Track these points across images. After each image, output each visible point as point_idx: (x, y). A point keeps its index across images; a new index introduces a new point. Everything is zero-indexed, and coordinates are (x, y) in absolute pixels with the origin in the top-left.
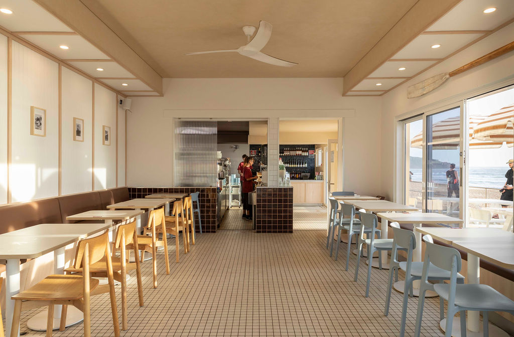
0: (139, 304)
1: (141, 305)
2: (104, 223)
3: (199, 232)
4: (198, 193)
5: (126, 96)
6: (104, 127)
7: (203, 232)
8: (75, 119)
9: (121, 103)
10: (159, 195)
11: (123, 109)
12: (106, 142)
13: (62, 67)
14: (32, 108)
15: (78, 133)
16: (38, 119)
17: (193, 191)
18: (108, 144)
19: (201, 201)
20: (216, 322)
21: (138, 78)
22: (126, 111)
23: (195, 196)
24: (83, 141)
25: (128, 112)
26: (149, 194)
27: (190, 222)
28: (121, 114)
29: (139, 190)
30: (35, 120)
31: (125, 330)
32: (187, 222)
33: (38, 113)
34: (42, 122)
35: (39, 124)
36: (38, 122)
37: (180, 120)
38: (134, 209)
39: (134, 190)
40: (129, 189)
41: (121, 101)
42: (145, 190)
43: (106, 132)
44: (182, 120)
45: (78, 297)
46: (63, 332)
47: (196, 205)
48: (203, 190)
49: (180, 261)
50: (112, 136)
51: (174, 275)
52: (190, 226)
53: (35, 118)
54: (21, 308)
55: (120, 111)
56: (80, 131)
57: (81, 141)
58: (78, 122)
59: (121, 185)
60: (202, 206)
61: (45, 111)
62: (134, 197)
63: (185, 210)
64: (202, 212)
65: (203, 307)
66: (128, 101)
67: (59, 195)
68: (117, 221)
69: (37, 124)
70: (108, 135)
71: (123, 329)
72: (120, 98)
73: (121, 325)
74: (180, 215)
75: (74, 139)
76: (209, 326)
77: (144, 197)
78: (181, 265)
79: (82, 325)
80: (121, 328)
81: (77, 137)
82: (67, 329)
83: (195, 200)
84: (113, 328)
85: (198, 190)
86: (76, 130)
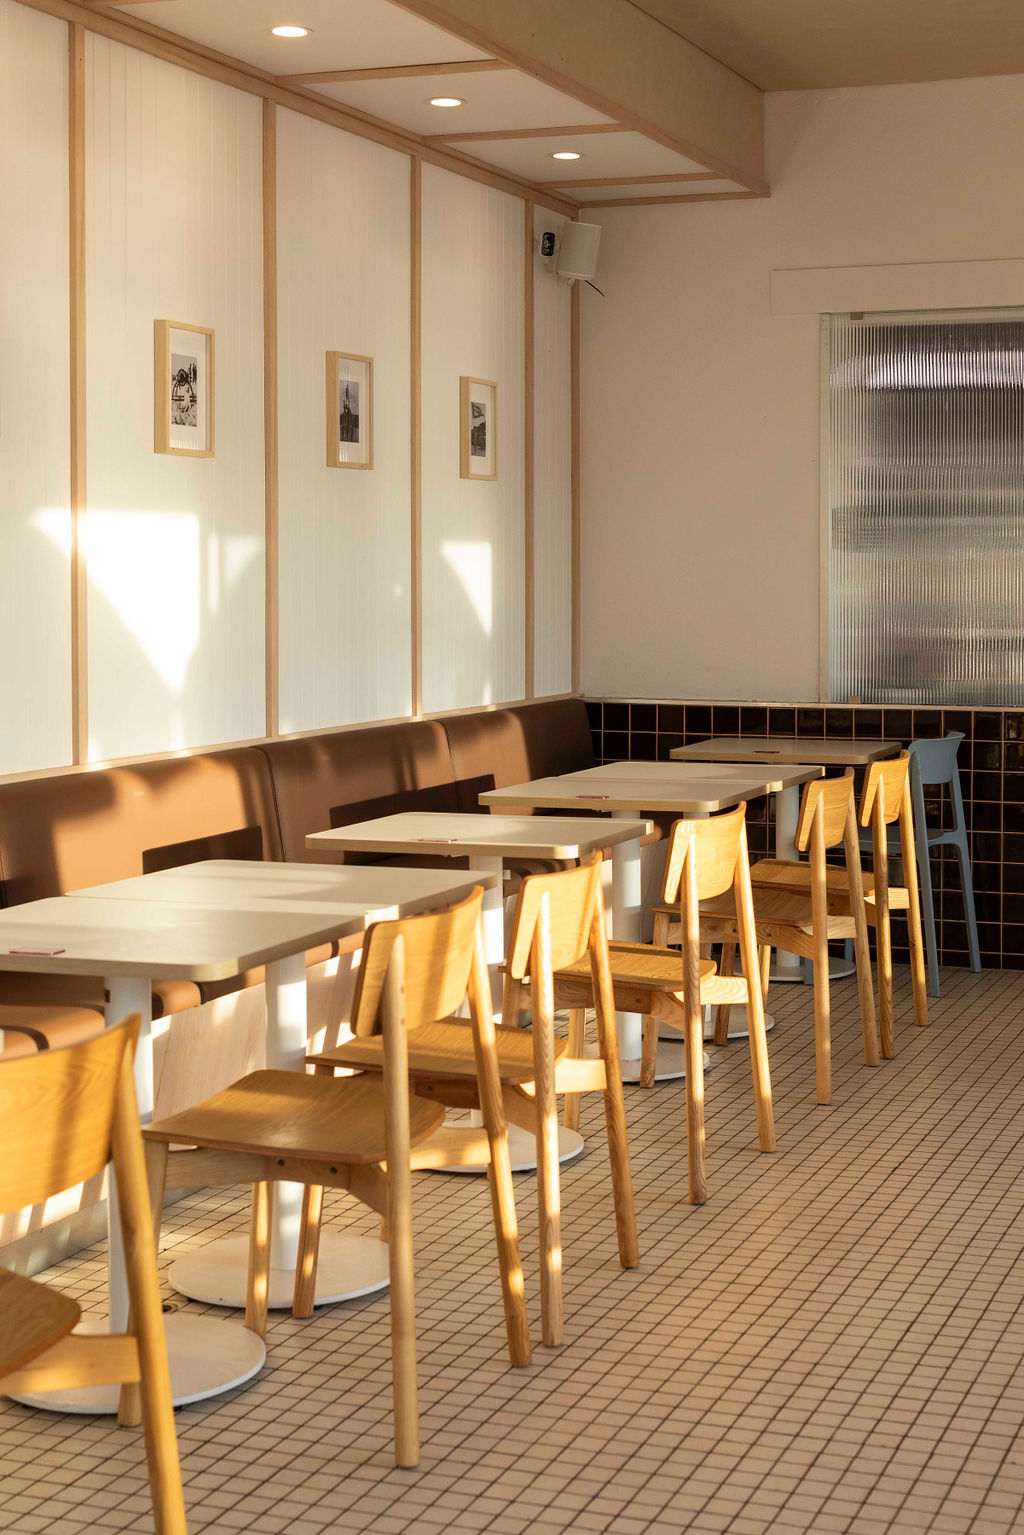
0: (617, 1258)
1: (627, 1265)
2: (467, 868)
3: (964, 961)
4: (957, 737)
5: (573, 208)
6: (464, 383)
7: (988, 962)
8: (332, 357)
9: (549, 251)
10: (742, 747)
11: (559, 278)
12: (478, 464)
13: (279, 108)
14: (160, 327)
15: (349, 426)
16: (185, 378)
17: (928, 725)
18: (487, 471)
19: (978, 784)
20: (965, 1368)
21: (628, 120)
22: (575, 288)
23: (939, 757)
24: (369, 466)
25: (585, 292)
26: (691, 741)
27: (897, 898)
28: (551, 301)
29: (644, 713)
30: (170, 385)
31: (551, 1347)
32: (881, 897)
33: (184, 348)
34: (200, 387)
35: (186, 402)
36: (183, 391)
37: (858, 323)
38: (608, 815)
39: (617, 713)
40: (593, 709)
41: (550, 237)
42: (671, 713)
43: (478, 411)
44: (868, 321)
45: (367, 1157)
46: (307, 1323)
47: (949, 807)
48: (988, 724)
49: (839, 1098)
50: (504, 432)
51: (792, 1160)
52: (900, 919)
53: (171, 372)
54: (165, 1176)
55: (543, 286)
56: (356, 418)
57: (362, 467)
58: (348, 375)
59: (552, 687)
60: (980, 817)
61: (210, 337)
62: (616, 752)
63: (868, 833)
64: (982, 847)
65: (914, 1302)
66: (586, 236)
67: (269, 734)
68: (522, 867)
69: (180, 399)
70: (483, 426)
71: (547, 1343)
72: (546, 218)
73: (538, 1326)
74: (836, 856)
75: (332, 461)
76: (925, 1378)
77: (665, 757)
78: (839, 1117)
79: (384, 1306)
80: (539, 1337)
81: (346, 452)
82: (320, 1313)
83: (941, 780)
84: (503, 1332)
85: (957, 720)
86: (339, 411)
